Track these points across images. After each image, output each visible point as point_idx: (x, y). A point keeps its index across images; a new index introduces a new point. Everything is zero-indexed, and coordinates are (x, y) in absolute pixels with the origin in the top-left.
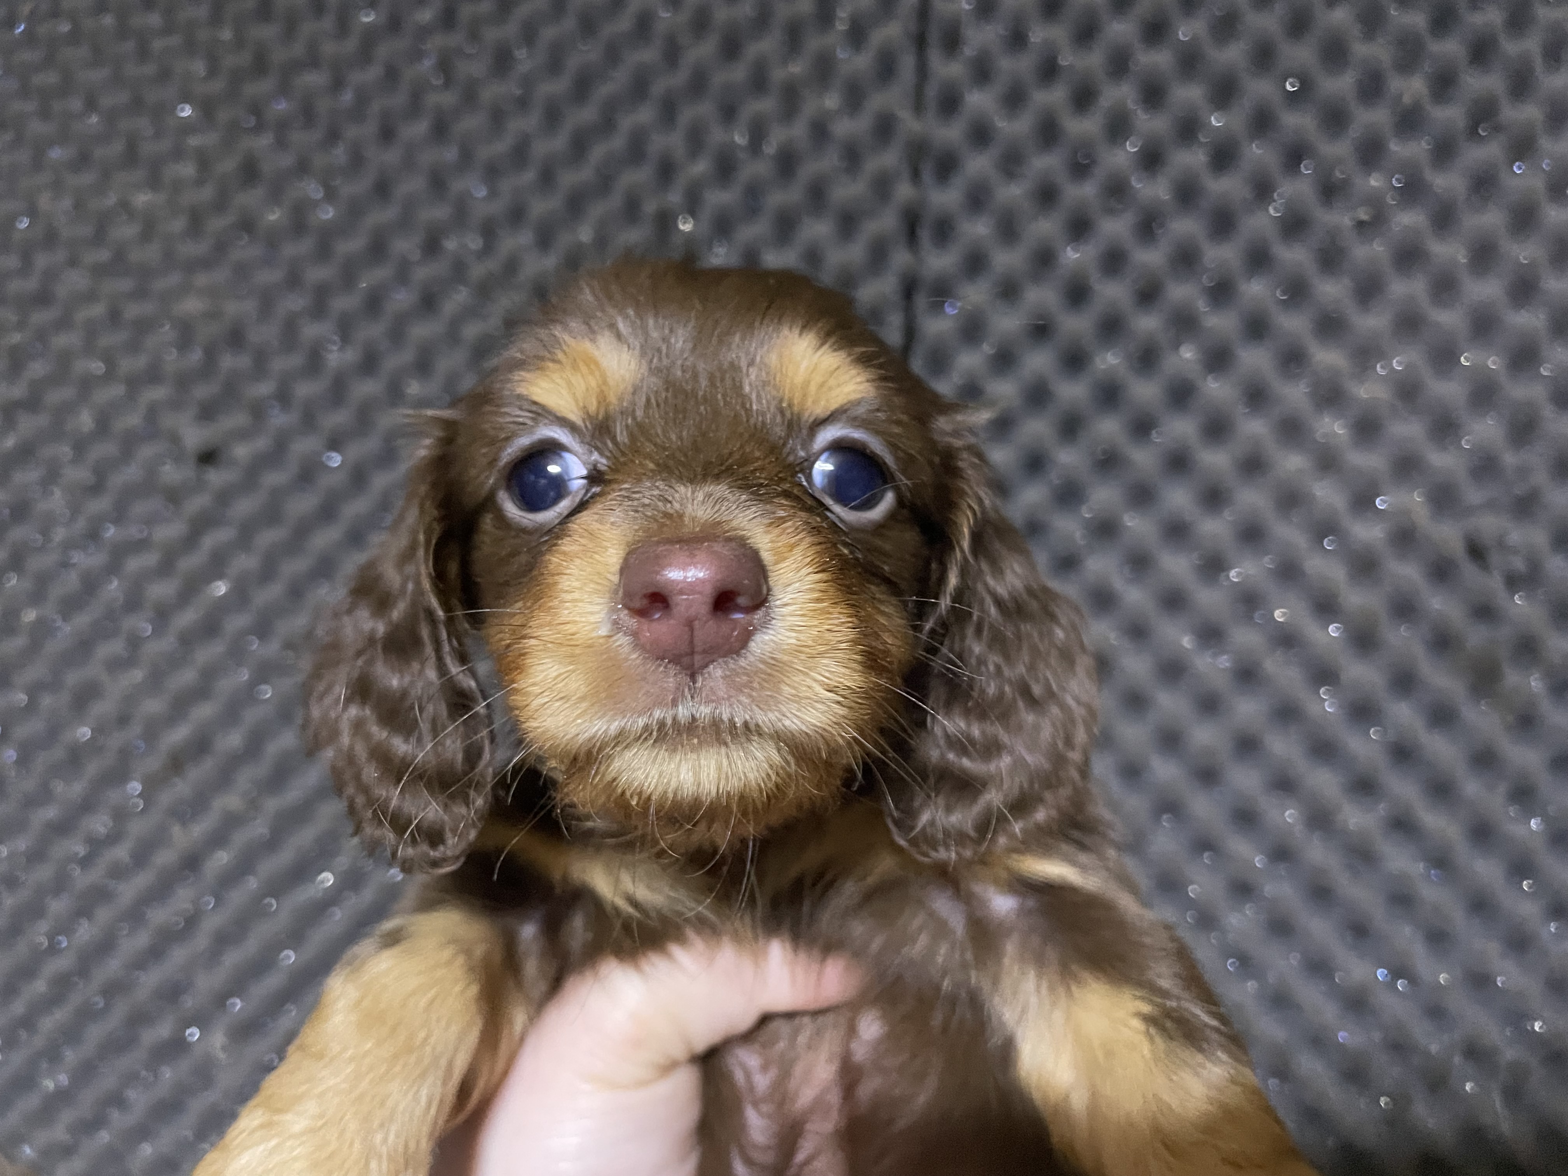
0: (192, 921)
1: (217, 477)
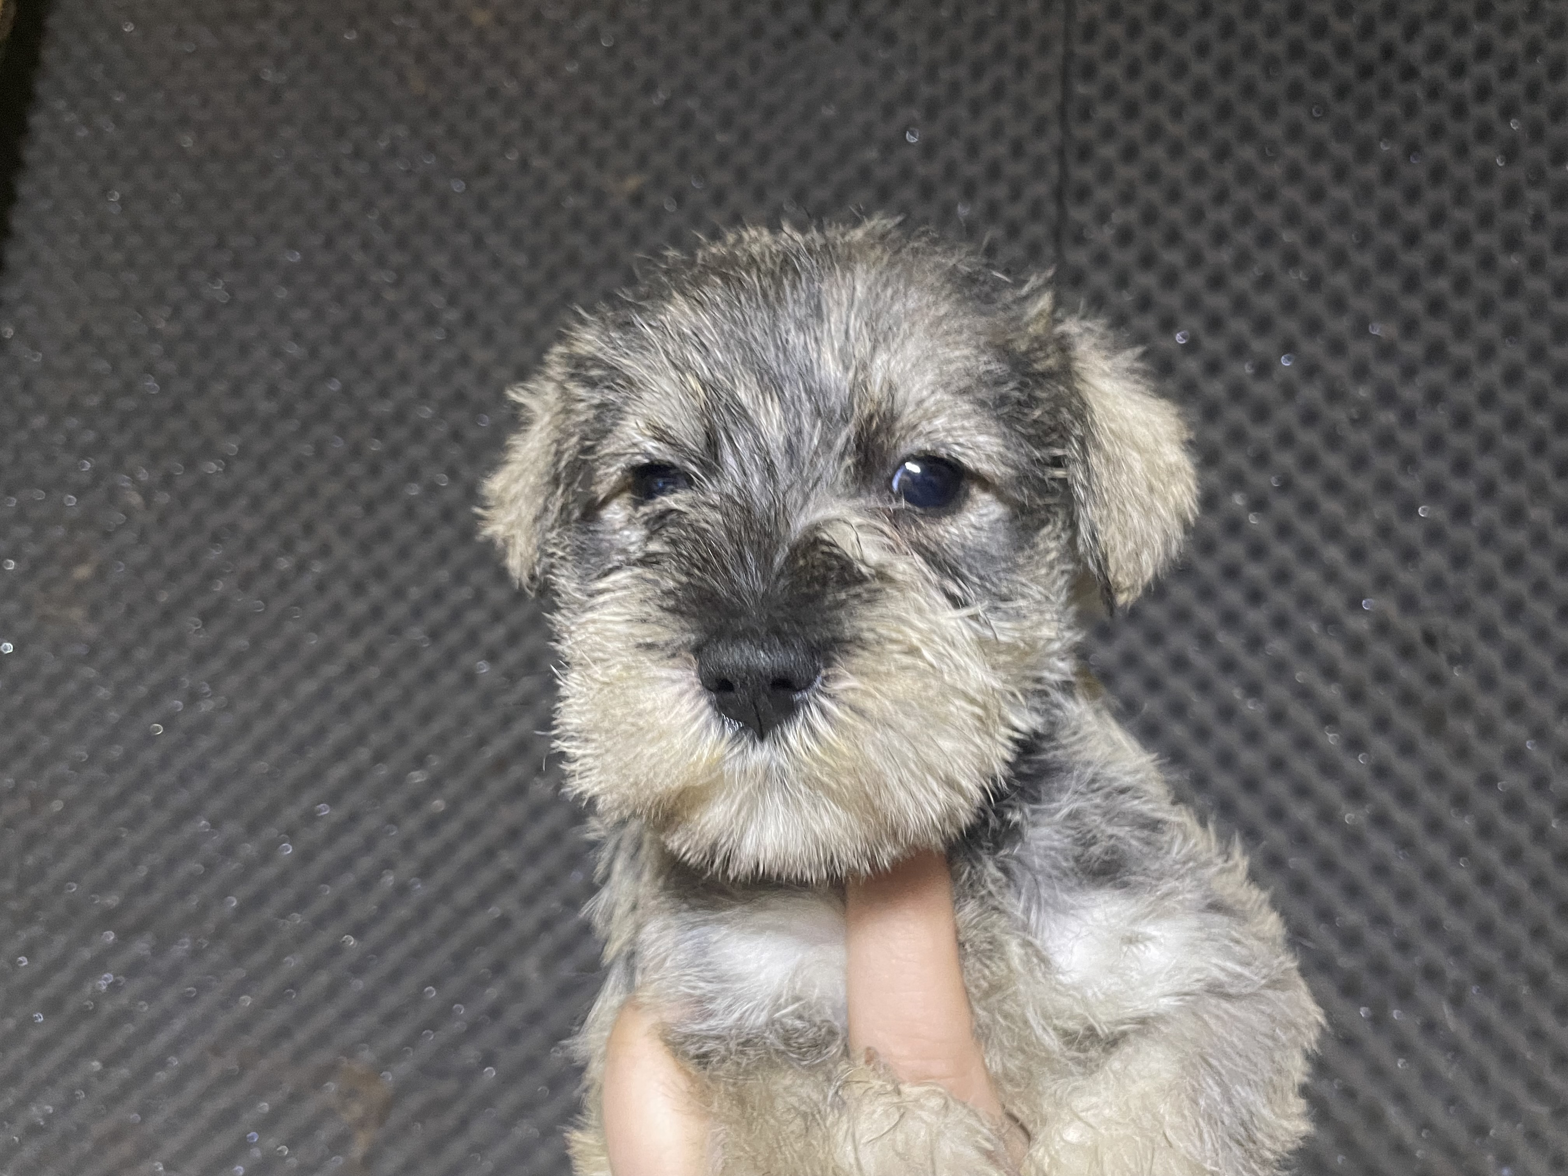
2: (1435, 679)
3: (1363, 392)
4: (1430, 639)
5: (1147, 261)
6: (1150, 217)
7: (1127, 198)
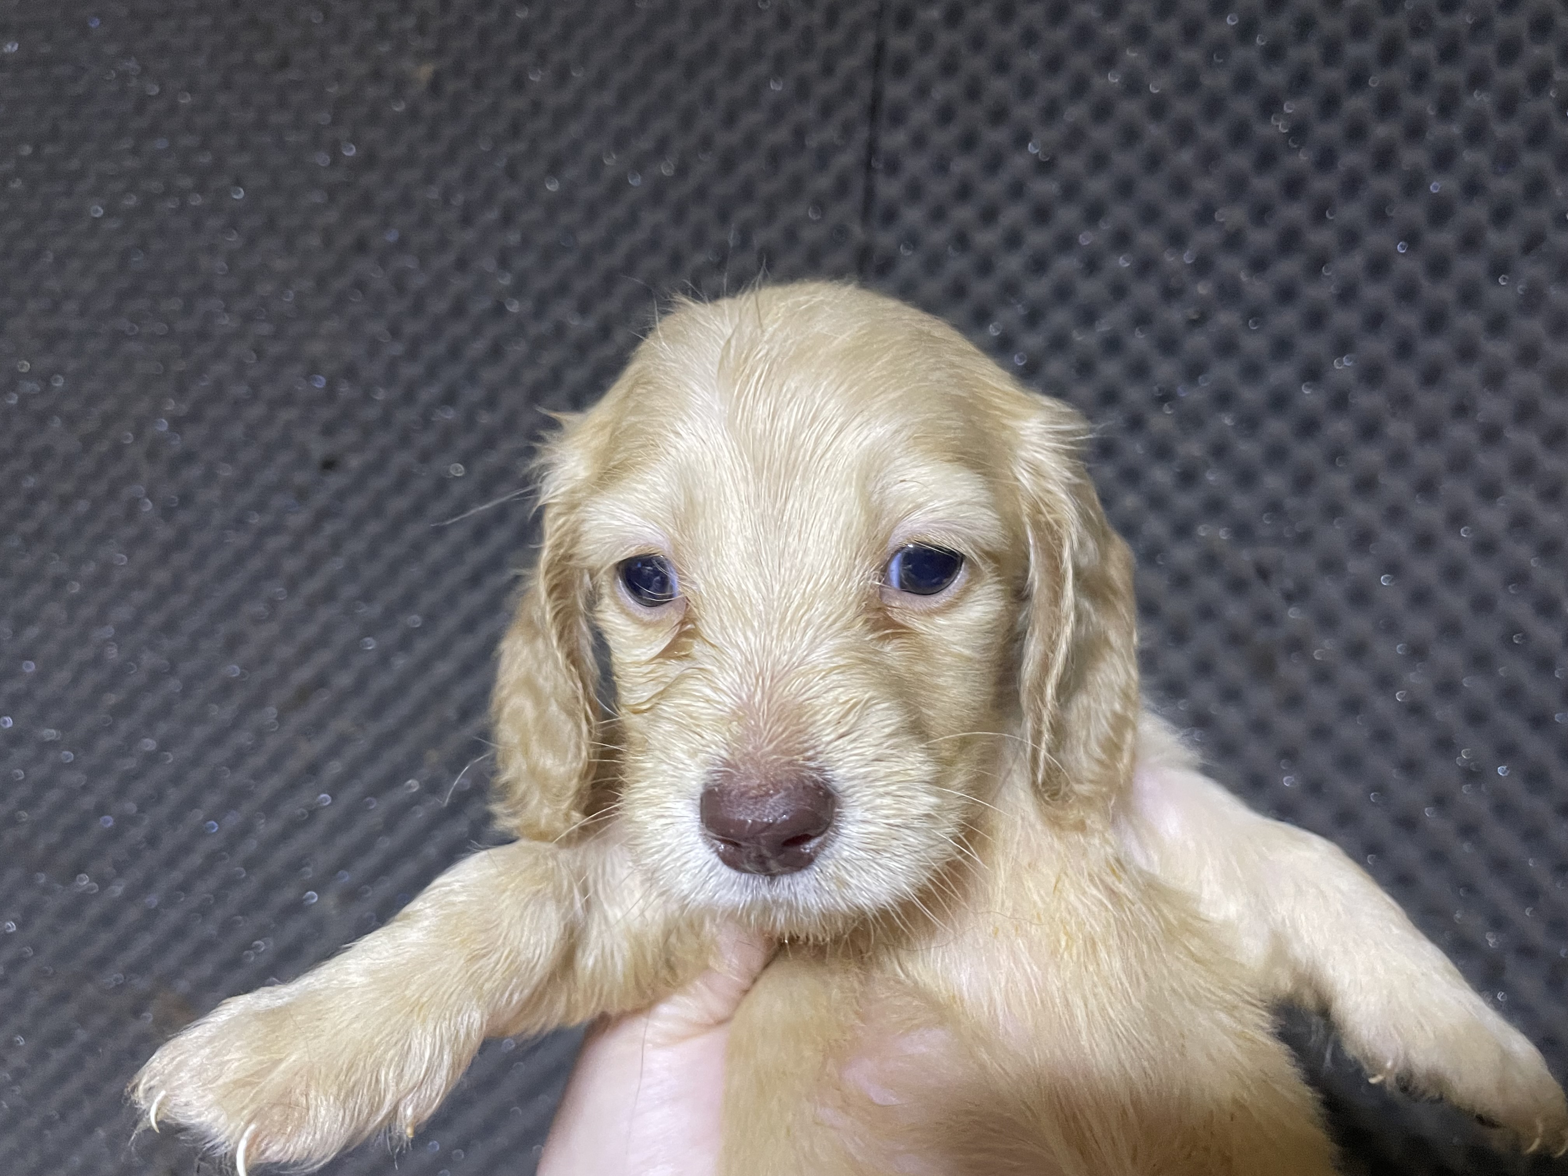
0: (313, 813)
1: (335, 481)
2: (1267, 618)
3: (1203, 289)
4: (1264, 573)
5: (968, 142)
6: (973, 92)
7: (949, 68)
